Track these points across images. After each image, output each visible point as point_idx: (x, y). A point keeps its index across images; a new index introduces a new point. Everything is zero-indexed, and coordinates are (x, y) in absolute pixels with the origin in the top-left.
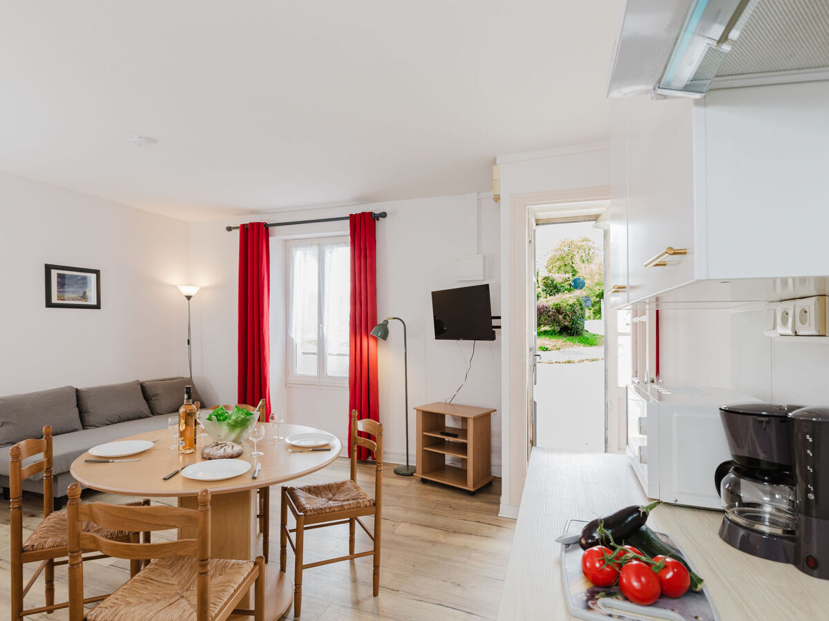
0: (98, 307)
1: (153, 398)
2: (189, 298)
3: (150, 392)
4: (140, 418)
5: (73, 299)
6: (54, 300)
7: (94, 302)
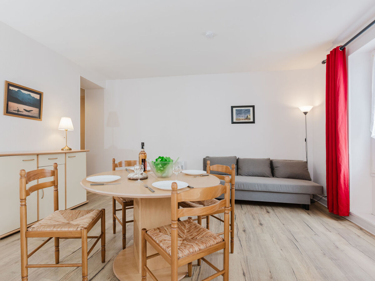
0: (253, 122)
1: (276, 168)
2: (305, 113)
3: (275, 165)
4: (264, 177)
5: (242, 120)
6: (235, 121)
7: (252, 120)
